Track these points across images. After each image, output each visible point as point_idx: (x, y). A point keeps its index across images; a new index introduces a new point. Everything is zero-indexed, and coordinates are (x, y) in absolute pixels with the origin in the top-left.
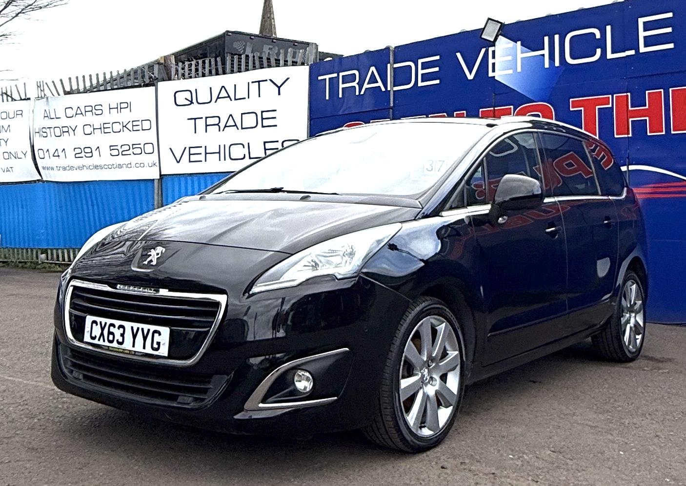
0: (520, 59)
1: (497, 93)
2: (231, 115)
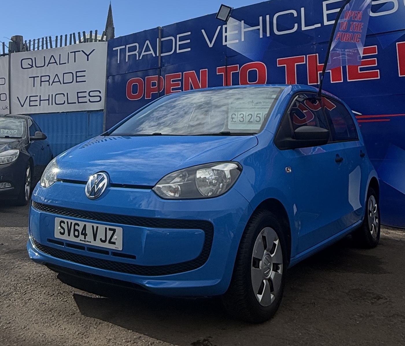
0: (243, 32)
1: (228, 56)
2: (57, 75)
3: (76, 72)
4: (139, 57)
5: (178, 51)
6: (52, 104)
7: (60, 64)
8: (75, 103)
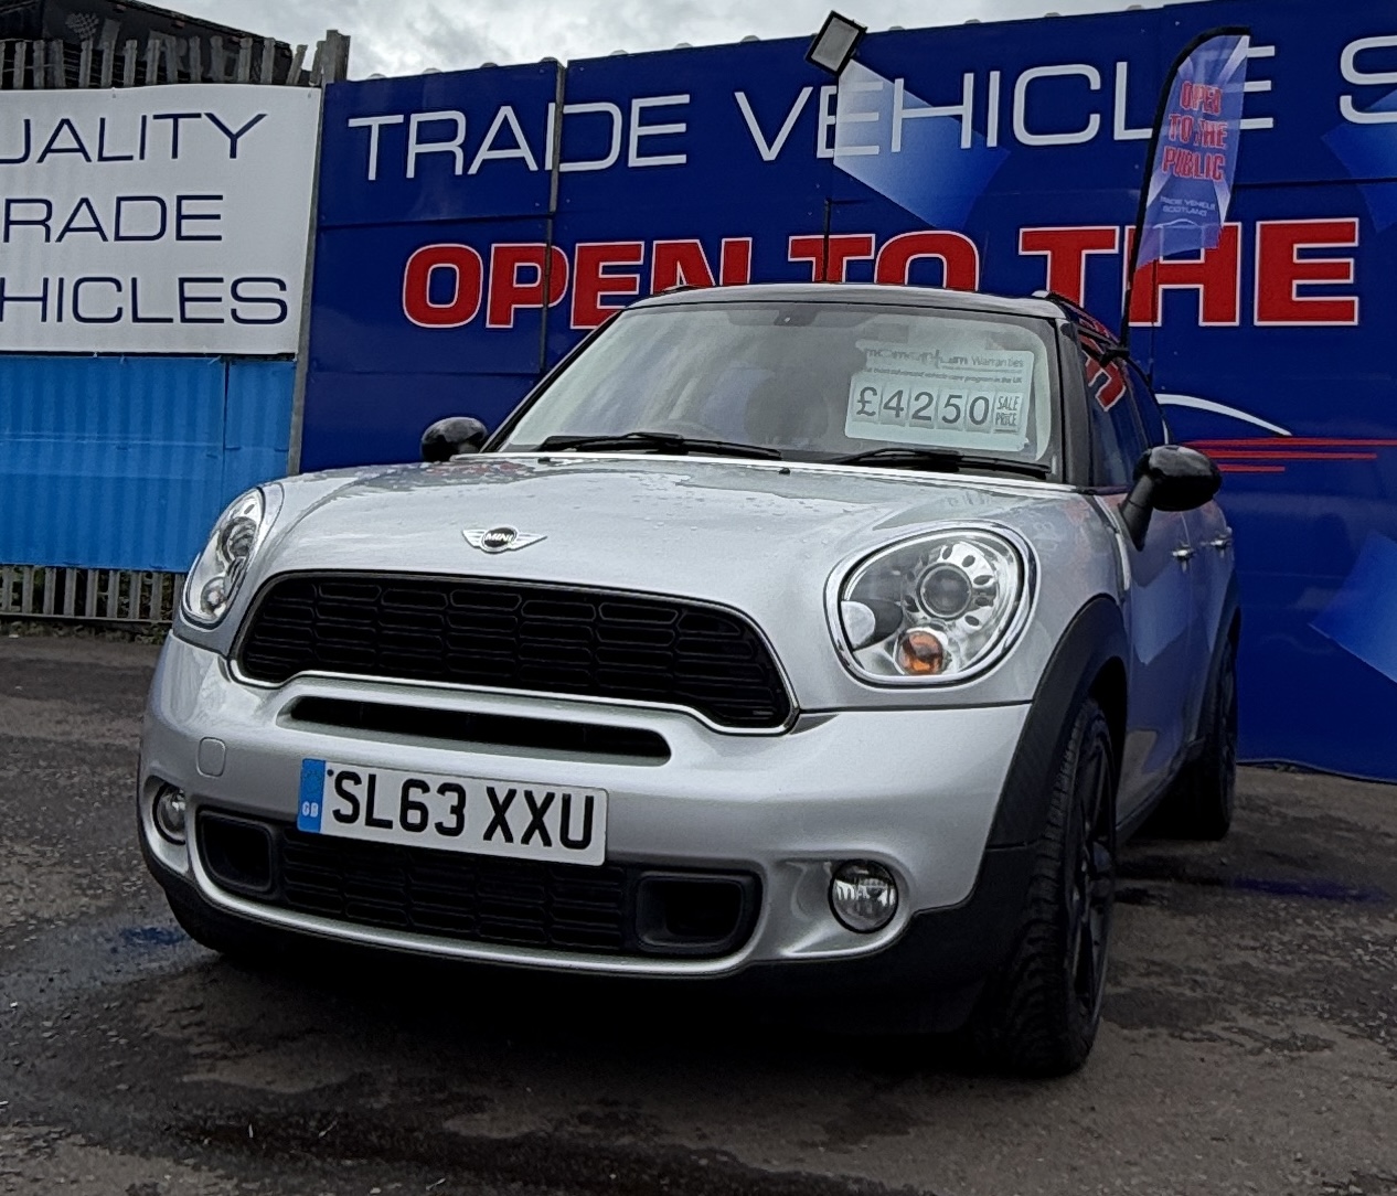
0: (900, 122)
1: (834, 199)
2: (85, 201)
3: (180, 199)
4: (467, 165)
5: (634, 161)
6: (60, 319)
7: (101, 158)
8: (170, 320)
